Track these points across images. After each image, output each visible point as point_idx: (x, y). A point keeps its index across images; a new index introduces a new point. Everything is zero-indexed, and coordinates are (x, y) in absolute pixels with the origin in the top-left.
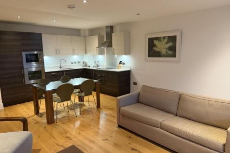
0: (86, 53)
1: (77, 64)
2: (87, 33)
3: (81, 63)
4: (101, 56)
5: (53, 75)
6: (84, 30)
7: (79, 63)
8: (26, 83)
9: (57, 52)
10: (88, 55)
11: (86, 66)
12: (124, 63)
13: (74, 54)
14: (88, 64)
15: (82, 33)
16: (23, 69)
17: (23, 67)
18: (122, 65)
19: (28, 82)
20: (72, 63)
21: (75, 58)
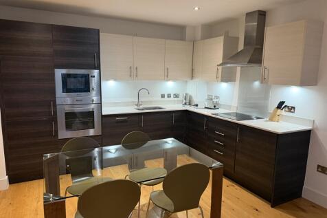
0: (192, 77)
1: (172, 98)
2: (199, 34)
3: (181, 98)
4: (224, 86)
5: (118, 122)
6: (194, 28)
7: (176, 96)
8: (60, 137)
9: (133, 73)
10: (196, 80)
11: (190, 104)
12: (291, 109)
13: (167, 77)
14: (195, 101)
15: (188, 33)
16: (55, 105)
17: (55, 101)
18: (283, 112)
19: (64, 134)
20: (163, 96)
21: (170, 86)
